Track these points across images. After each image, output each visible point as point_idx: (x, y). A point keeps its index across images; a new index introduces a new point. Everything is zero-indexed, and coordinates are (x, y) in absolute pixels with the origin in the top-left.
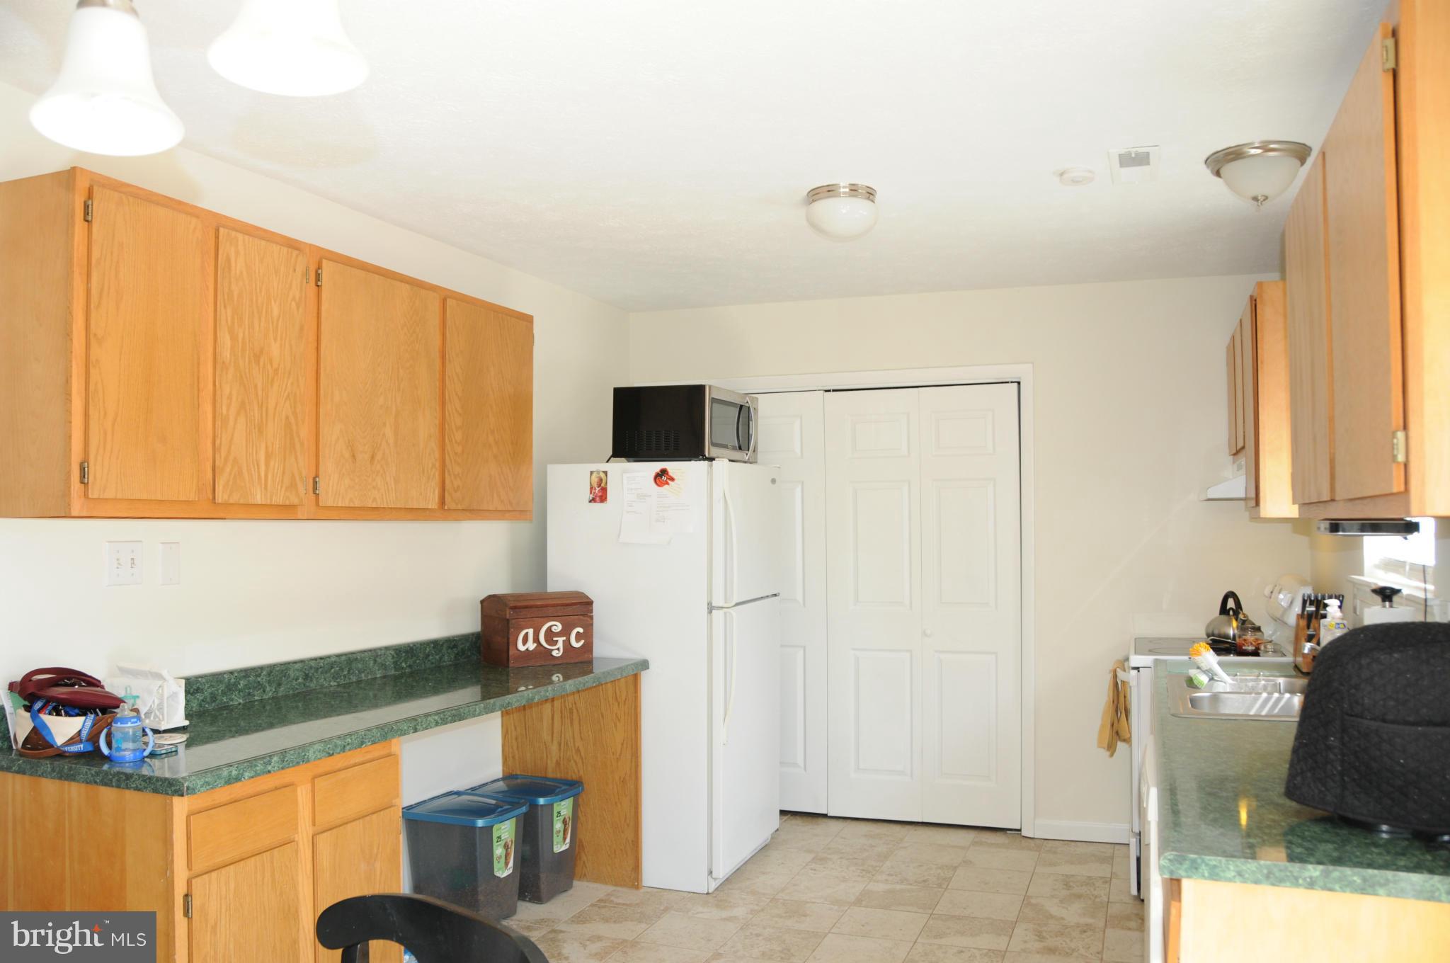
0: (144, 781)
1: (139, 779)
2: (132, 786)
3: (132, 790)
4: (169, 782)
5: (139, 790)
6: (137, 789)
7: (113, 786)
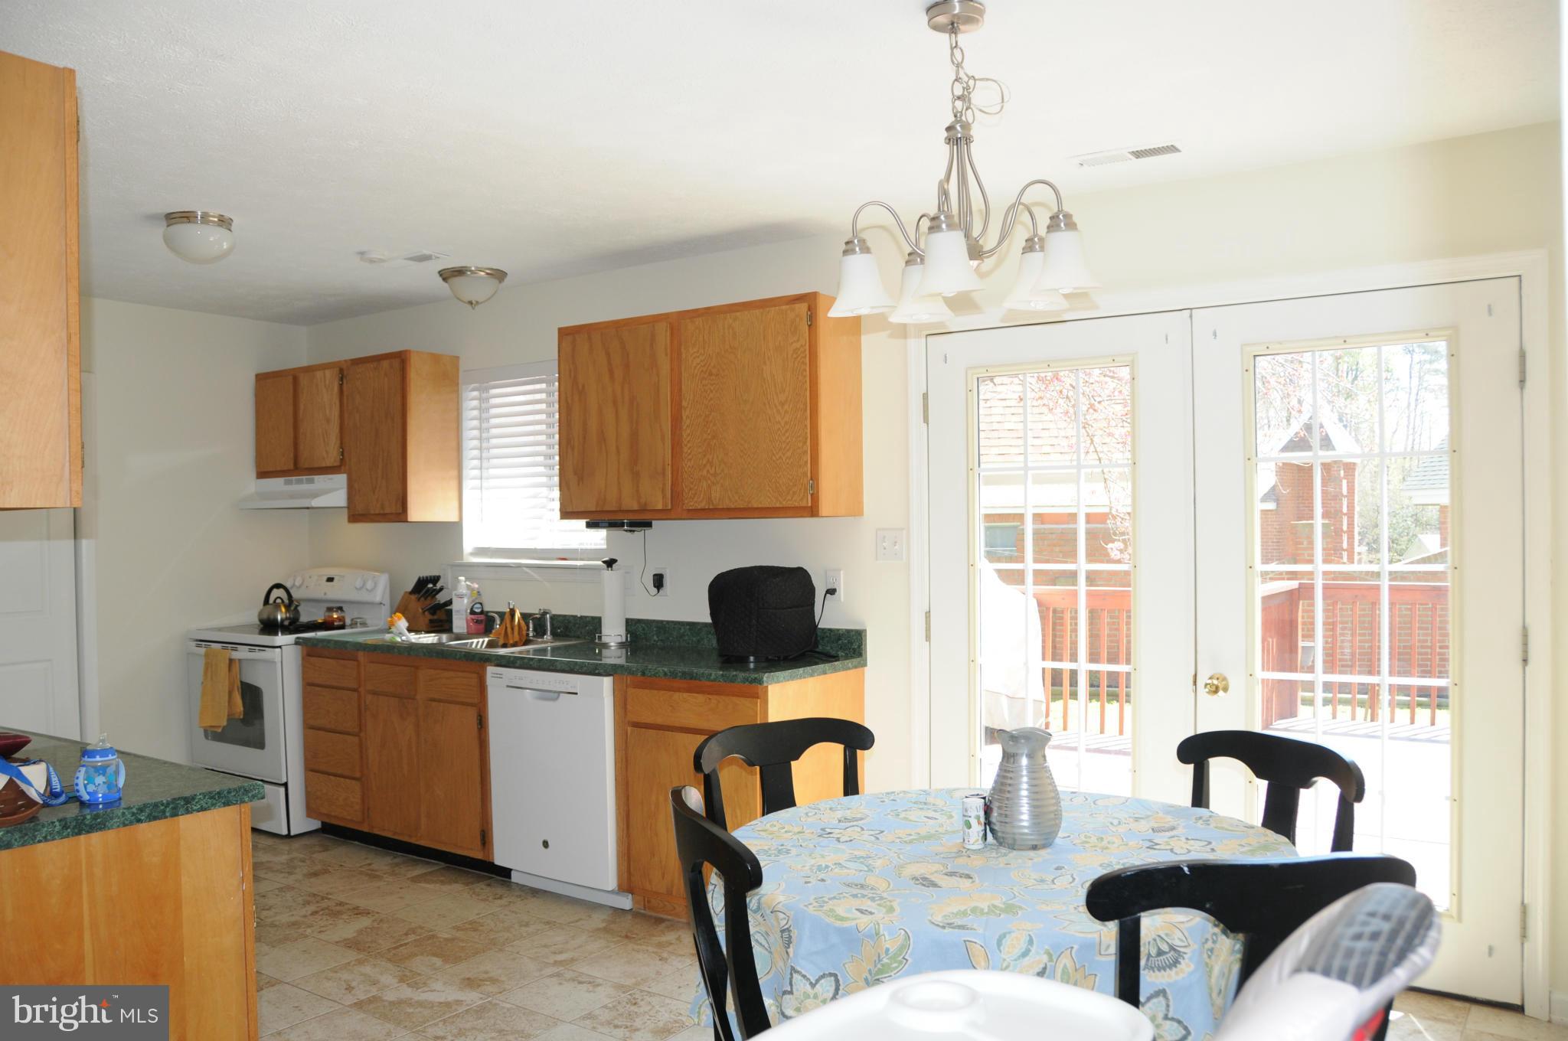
0: (211, 798)
1: (204, 798)
2: (195, 808)
3: (195, 812)
4: (245, 790)
5: (205, 809)
6: (202, 809)
7: (166, 817)
